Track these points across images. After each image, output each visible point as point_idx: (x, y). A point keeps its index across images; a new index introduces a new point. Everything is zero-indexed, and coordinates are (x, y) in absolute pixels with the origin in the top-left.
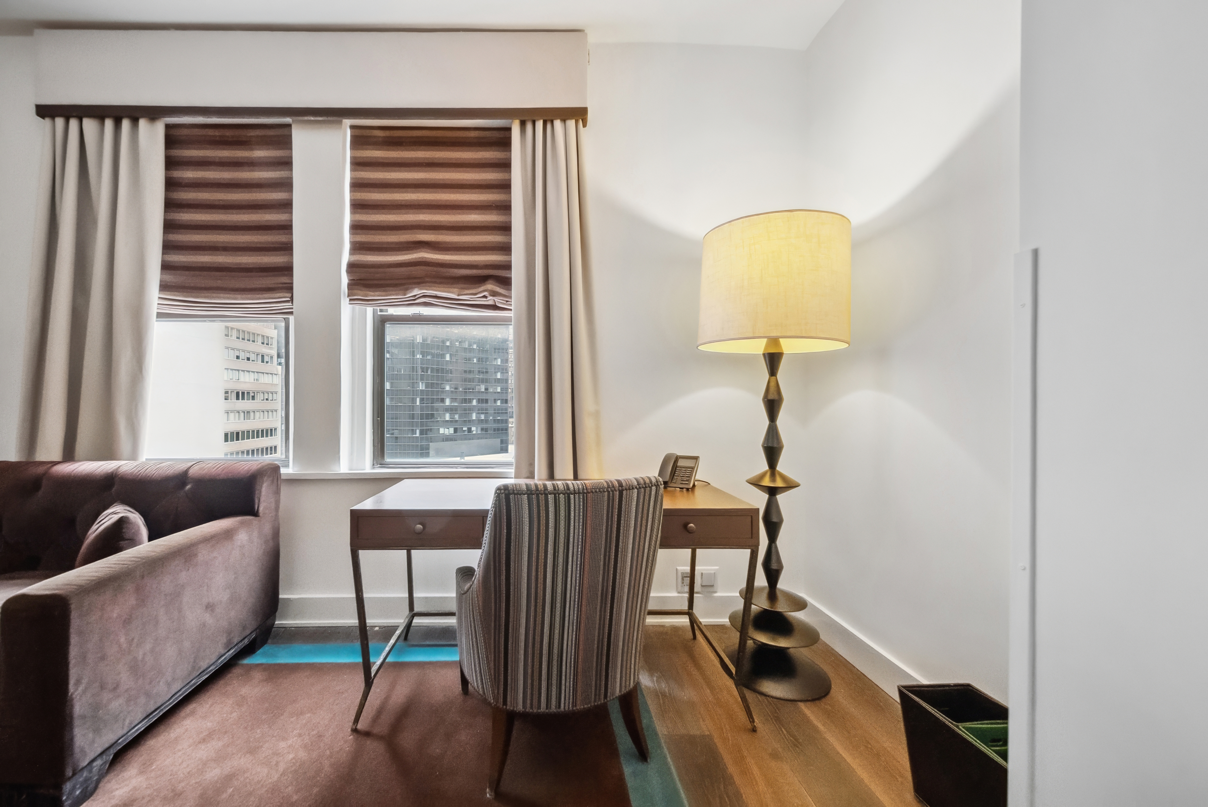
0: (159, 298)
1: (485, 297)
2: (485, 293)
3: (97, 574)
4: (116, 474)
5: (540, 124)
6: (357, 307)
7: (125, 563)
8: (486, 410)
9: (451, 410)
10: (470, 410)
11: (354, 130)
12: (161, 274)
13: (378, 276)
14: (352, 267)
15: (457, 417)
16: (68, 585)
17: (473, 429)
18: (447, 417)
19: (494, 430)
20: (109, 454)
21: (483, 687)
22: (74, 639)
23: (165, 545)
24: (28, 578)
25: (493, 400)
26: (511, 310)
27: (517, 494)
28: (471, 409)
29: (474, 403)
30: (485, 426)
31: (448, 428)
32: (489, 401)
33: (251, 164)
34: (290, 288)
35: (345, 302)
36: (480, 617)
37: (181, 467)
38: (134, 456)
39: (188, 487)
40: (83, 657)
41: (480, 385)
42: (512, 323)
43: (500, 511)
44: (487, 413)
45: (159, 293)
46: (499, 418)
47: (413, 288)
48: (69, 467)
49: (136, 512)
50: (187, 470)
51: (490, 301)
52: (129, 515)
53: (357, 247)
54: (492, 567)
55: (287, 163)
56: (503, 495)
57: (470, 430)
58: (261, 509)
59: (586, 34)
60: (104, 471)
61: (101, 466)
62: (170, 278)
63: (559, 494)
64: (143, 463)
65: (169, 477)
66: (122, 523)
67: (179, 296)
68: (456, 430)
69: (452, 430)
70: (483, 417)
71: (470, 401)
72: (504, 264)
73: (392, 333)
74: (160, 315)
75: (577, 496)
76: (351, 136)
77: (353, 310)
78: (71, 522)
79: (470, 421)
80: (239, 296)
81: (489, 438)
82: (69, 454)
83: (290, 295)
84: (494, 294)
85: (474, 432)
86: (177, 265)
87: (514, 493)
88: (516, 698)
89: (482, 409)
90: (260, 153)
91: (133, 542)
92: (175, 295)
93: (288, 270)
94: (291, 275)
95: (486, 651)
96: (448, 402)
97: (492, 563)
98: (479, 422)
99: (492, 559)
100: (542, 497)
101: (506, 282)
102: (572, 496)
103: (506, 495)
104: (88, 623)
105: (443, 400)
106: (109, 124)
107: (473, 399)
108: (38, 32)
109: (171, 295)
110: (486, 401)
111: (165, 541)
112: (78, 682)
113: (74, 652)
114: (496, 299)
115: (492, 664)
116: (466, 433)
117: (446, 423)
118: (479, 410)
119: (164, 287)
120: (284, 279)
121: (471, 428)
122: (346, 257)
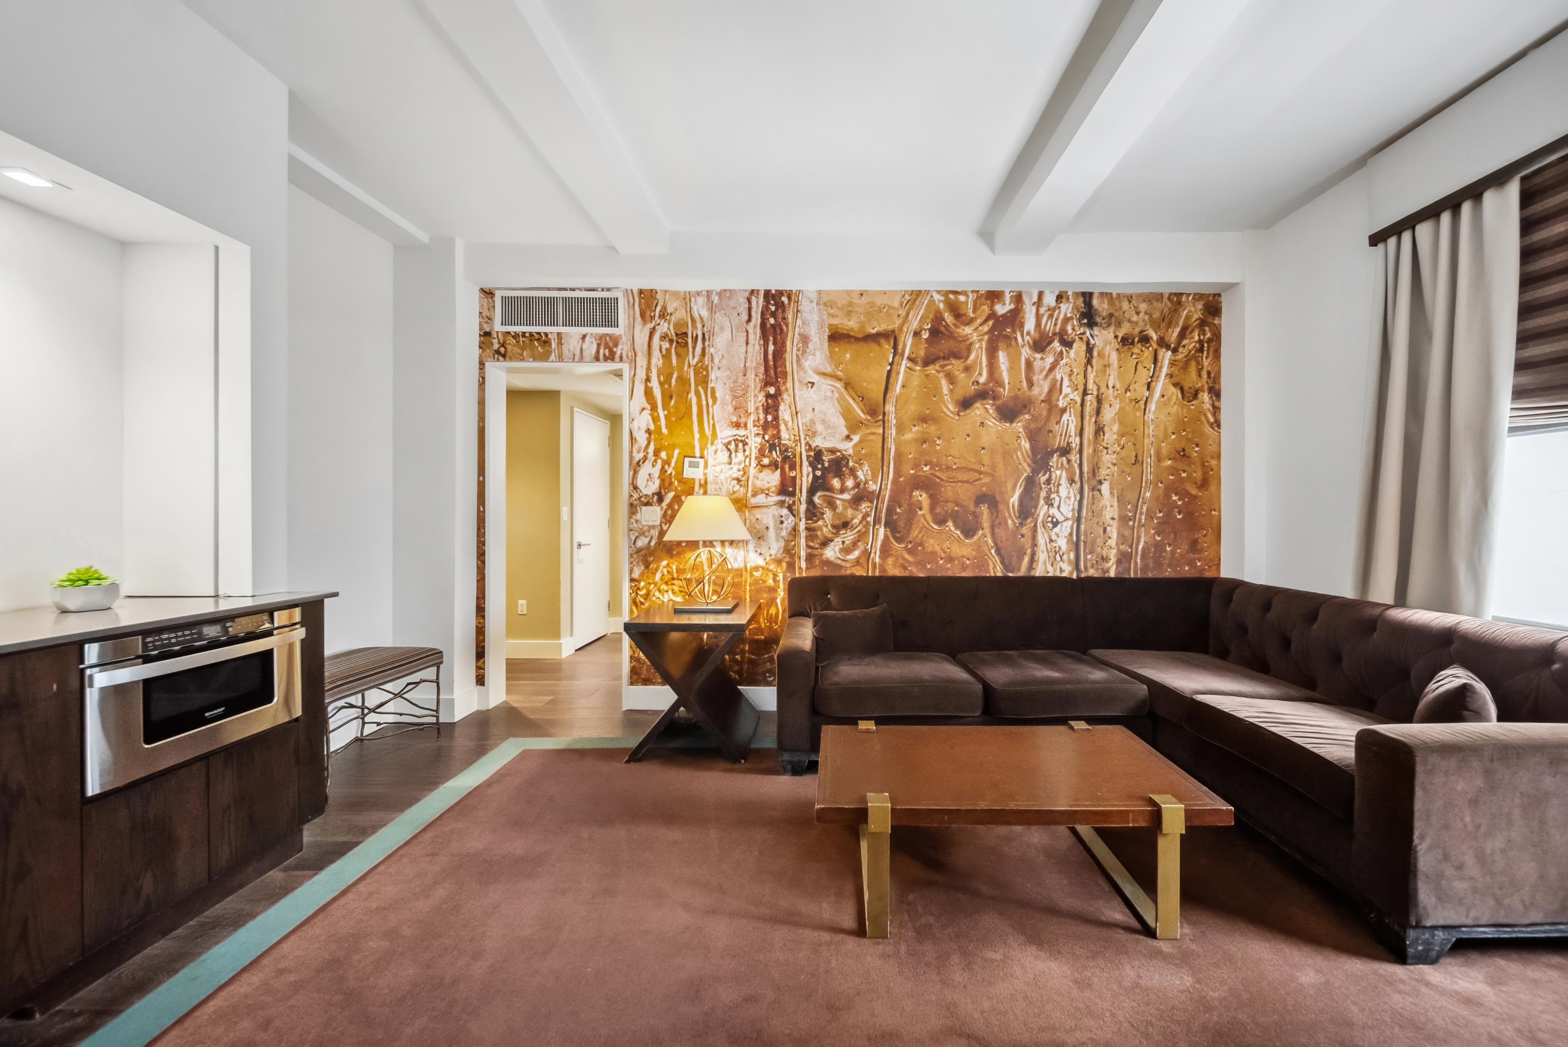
0: (1512, 409)
3: (1440, 737)
4: (1455, 630)
7: (1471, 736)
12: (1515, 376)
16: (1412, 736)
20: (1446, 605)
22: (1419, 793)
23: (1520, 733)
24: (1367, 717)
38: (1476, 612)
39: (1556, 666)
40: (1428, 815)
45: (1512, 403)
48: (1403, 613)
49: (1480, 681)
50: (1553, 642)
52: (1473, 683)
60: (1441, 624)
61: (1438, 618)
62: (1527, 379)
64: (1489, 622)
65: (1527, 646)
66: (1464, 690)
67: (1540, 402)
74: (1512, 430)
78: (1405, 674)
82: (1401, 599)
86: (1537, 359)
91: (1479, 716)
92: (1536, 402)
104: (1431, 784)
106: (1446, 217)
108: (1371, 162)
109: (1529, 402)
111: (1520, 728)
112: (1422, 837)
113: (1419, 805)
119: (1519, 393)
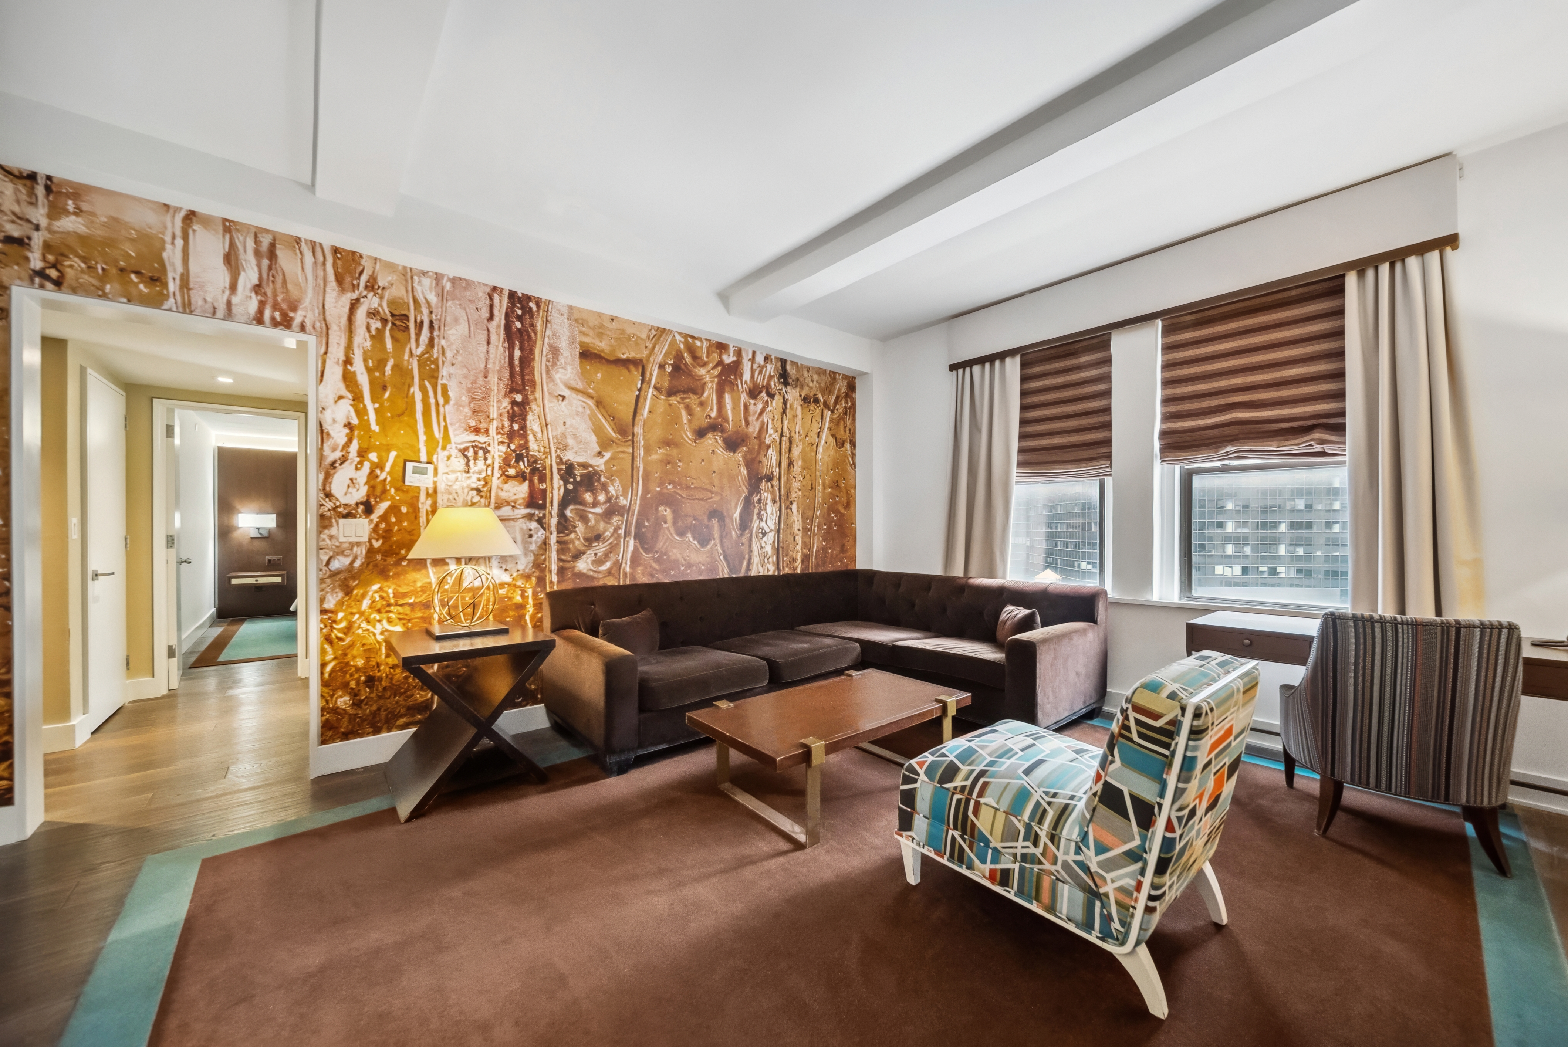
0: (1017, 472)
1: (1310, 445)
2: (1312, 443)
3: (1040, 637)
5: (1385, 268)
6: (1166, 466)
8: (1309, 539)
9: (1239, 540)
10: (1274, 539)
11: (1164, 322)
12: (1018, 456)
13: (1188, 439)
14: (1164, 434)
15: (1247, 550)
16: (1033, 638)
17: (1281, 570)
18: (1230, 549)
19: (1327, 573)
21: (1311, 762)
22: (1038, 665)
25: (1323, 524)
26: (1345, 455)
27: (1343, 619)
28: (1275, 541)
29: (1283, 528)
30: (1304, 566)
31: (1231, 567)
32: (1315, 527)
33: (1078, 368)
34: (1108, 457)
35: (1157, 462)
36: (1308, 708)
37: (1044, 586)
41: (1294, 500)
42: (1347, 465)
43: (1327, 633)
44: (1311, 545)
45: (1017, 469)
46: (1338, 554)
47: (1227, 446)
51: (1317, 448)
53: (1167, 417)
54: (1320, 673)
55: (1108, 361)
56: (1330, 619)
57: (1273, 572)
58: (1099, 619)
59: (1455, 155)
60: (997, 584)
62: (1022, 458)
63: (1386, 623)
65: (1036, 591)
67: (1026, 469)
68: (1245, 570)
69: (1238, 570)
70: (1300, 551)
71: (1275, 525)
72: (1337, 411)
73: (1198, 482)
74: (1018, 483)
75: (1405, 626)
76: (1163, 327)
77: (1162, 468)
79: (1275, 557)
80: (1070, 467)
81: (1314, 587)
82: (967, 573)
83: (1109, 462)
84: (1322, 442)
85: (1283, 575)
86: (1029, 448)
87: (1339, 618)
88: (1344, 770)
89: (1299, 539)
90: (1084, 359)
93: (1108, 442)
94: (1111, 446)
95: (1314, 733)
96: (1230, 527)
97: (1319, 668)
98: (1292, 560)
99: (1319, 661)
100: (1368, 625)
101: (1340, 429)
102: (1400, 626)
103: (1332, 619)
104: (1041, 659)
105: (1220, 525)
106: (987, 365)
107: (1280, 522)
108: (950, 322)
109: (1022, 469)
110: (1309, 525)
112: (1039, 687)
113: (1038, 671)
114: (1325, 446)
115: (1320, 744)
116: (1266, 575)
117: (1227, 560)
118: (1292, 540)
119: (1020, 465)
120: (1104, 450)
121: (1275, 569)
122: (1158, 427)
